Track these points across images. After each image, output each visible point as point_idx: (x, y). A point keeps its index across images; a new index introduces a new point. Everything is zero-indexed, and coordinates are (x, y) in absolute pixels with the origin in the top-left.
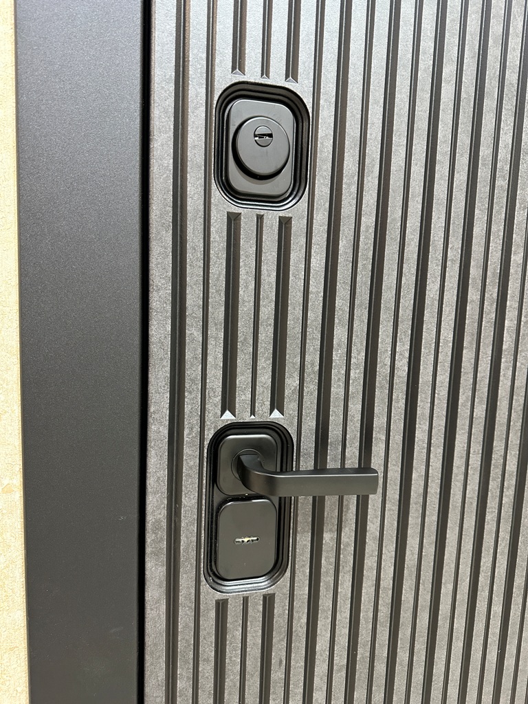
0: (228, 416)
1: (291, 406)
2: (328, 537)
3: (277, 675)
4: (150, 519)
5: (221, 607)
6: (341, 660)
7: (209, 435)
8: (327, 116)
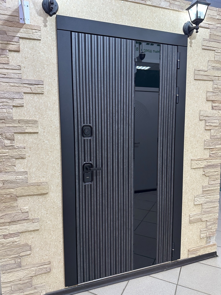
0: (85, 162)
1: (92, 161)
2: (98, 177)
3: (92, 195)
4: (76, 175)
5: (85, 186)
6: (101, 193)
7: (83, 165)
8: (94, 127)
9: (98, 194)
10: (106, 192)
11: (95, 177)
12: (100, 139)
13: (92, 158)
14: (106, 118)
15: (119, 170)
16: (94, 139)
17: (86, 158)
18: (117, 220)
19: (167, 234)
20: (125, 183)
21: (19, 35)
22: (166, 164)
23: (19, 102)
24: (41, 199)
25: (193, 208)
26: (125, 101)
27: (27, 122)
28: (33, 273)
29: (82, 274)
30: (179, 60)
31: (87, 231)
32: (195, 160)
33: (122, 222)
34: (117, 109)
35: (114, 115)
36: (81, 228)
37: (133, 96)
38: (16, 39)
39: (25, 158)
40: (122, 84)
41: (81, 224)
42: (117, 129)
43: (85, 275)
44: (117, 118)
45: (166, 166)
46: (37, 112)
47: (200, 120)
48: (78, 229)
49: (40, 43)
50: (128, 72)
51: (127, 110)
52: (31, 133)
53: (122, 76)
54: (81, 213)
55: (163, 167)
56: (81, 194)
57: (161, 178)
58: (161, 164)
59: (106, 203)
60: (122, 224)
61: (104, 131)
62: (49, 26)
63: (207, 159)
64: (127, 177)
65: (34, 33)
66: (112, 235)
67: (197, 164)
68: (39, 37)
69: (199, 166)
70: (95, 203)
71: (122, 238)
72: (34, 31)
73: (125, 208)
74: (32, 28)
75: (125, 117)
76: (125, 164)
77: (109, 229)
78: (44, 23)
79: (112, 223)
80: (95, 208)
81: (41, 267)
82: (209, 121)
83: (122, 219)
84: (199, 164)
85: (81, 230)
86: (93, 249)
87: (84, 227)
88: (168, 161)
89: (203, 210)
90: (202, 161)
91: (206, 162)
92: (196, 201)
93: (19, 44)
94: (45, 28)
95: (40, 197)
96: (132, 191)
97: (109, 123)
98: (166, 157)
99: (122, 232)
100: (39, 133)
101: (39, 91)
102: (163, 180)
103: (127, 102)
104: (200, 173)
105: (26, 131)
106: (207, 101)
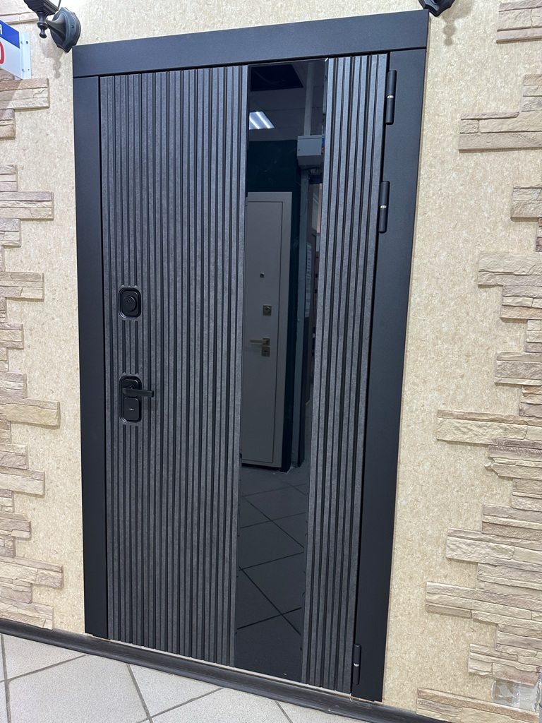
0: (124, 374)
1: (141, 373)
2: (153, 412)
5: (124, 427)
7: (120, 378)
8: (145, 294)
9: (152, 453)
10: (171, 453)
11: (145, 412)
12: (159, 321)
13: (141, 366)
14: (172, 273)
15: (205, 404)
16: (146, 321)
17: (128, 364)
18: (195, 527)
19: (336, 612)
20: (217, 440)
21: (12, 105)
22: (338, 411)
23: (12, 237)
24: (48, 435)
25: (444, 568)
26: (220, 229)
27: (24, 277)
28: (32, 577)
29: (116, 620)
30: (391, 97)
31: (127, 530)
32: (452, 415)
33: (208, 536)
34: (199, 249)
35: (192, 265)
36: (116, 519)
37: (242, 215)
38: (7, 115)
39: (23, 349)
40: (213, 186)
41: (116, 509)
42: (198, 301)
43: (123, 626)
44: (199, 272)
45: (337, 418)
46: (42, 257)
47: (480, 286)
48: (109, 518)
49: (48, 113)
50: (228, 152)
51: (227, 254)
52: (31, 300)
53: (213, 166)
54: (115, 485)
55: (330, 418)
56: (115, 443)
57: (321, 448)
58: (323, 409)
59: (171, 479)
60: (208, 542)
61: (169, 305)
62: (63, 74)
63: (503, 421)
64: (223, 427)
65: (37, 96)
66: (182, 559)
67: (457, 429)
68: (44, 101)
69: (466, 438)
70: (146, 472)
71: (207, 575)
72: (36, 91)
73: (215, 503)
74: (32, 85)
75: (220, 272)
76: (218, 391)
77: (176, 542)
78: (56, 70)
79: (182, 530)
80: (146, 483)
81: (46, 572)
82: (517, 291)
83: (208, 529)
84: (470, 430)
85: (116, 523)
86: (139, 575)
87: (121, 519)
88: (346, 402)
89: (483, 585)
90: (479, 423)
91: (501, 428)
92: (452, 546)
93: (11, 122)
94: (56, 81)
95: (47, 431)
96: (235, 466)
97: (179, 285)
98: (338, 392)
99: (208, 559)
100: (45, 301)
101: (43, 214)
102: (329, 454)
103: (227, 231)
104: (475, 462)
105: (23, 295)
106: (516, 219)
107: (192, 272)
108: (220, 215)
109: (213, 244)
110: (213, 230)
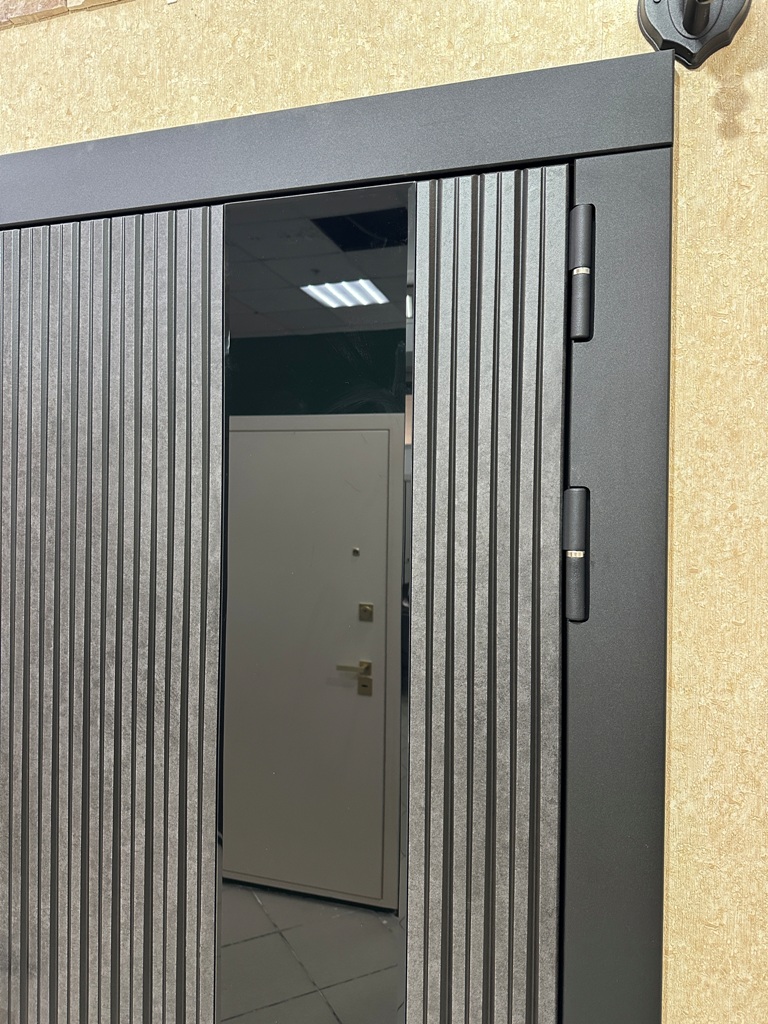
30: (583, 270)
107: (95, 692)
108: (162, 555)
109: (144, 625)
110: (144, 590)
